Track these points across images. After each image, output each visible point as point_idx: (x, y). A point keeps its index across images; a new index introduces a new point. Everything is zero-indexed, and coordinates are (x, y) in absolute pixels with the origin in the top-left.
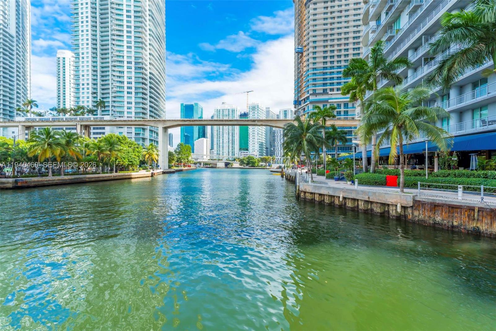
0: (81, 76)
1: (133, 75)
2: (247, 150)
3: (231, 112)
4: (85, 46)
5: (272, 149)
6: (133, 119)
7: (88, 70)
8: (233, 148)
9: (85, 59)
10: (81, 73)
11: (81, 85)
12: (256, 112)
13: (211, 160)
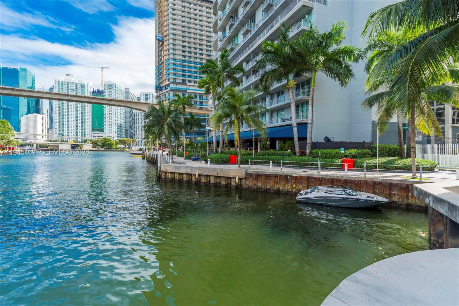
2: (102, 131)
3: (79, 87)
5: (133, 131)
8: (83, 128)
12: (113, 92)
13: (51, 141)
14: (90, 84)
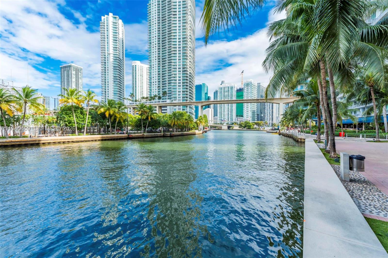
0: (152, 78)
1: (181, 75)
2: (242, 116)
3: (230, 89)
4: (155, 60)
5: (262, 115)
6: (181, 101)
7: (156, 74)
8: (232, 115)
9: (155, 68)
10: (152, 76)
11: (152, 83)
12: (249, 88)
13: (216, 124)
14: (236, 86)
